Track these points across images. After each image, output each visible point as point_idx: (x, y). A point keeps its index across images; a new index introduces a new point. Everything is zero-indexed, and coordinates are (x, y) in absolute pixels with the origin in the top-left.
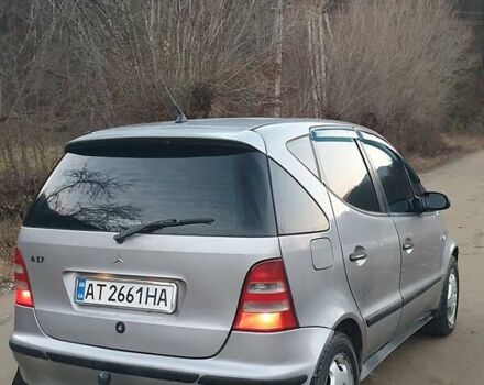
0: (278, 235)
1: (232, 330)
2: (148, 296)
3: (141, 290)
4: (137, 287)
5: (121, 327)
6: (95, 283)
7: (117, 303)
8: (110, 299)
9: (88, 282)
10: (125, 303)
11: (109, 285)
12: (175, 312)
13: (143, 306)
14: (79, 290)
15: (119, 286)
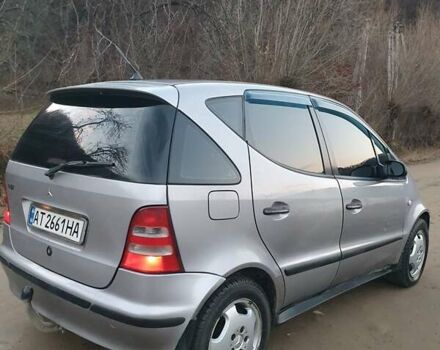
0: (167, 184)
1: (119, 267)
2: (68, 227)
3: (64, 221)
4: (63, 217)
5: (49, 251)
6: (40, 211)
7: (49, 230)
8: (46, 226)
9: (37, 209)
10: (53, 231)
11: (47, 213)
12: (83, 244)
13: (63, 235)
14: (31, 215)
15: (53, 215)
